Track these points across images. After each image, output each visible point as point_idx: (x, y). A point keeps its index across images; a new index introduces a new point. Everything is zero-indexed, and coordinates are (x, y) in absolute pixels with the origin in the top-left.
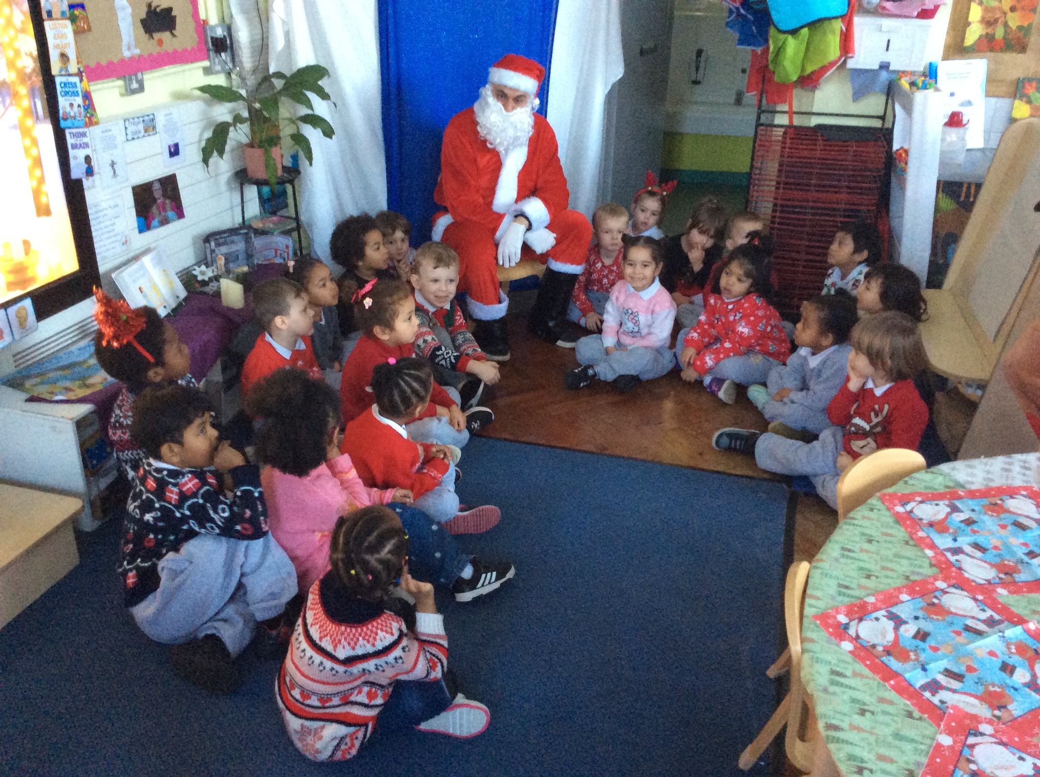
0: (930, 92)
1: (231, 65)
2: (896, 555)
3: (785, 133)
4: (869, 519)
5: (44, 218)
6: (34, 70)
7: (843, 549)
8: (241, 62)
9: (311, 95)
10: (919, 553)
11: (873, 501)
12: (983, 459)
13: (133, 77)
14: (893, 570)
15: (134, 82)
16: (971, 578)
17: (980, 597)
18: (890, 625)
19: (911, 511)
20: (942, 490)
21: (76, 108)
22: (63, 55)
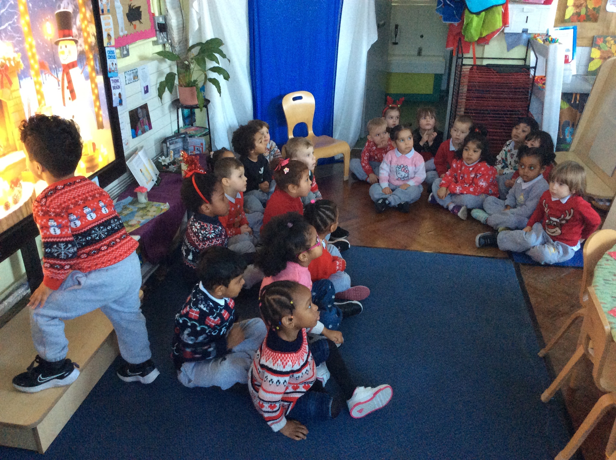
0: (557, 44)
1: (166, 40)
4: (609, 265)
5: (101, 130)
6: (95, 44)
7: (604, 280)
8: (173, 38)
9: (217, 55)
11: (606, 256)
13: (125, 47)
15: (125, 50)
21: (114, 66)
22: (109, 35)
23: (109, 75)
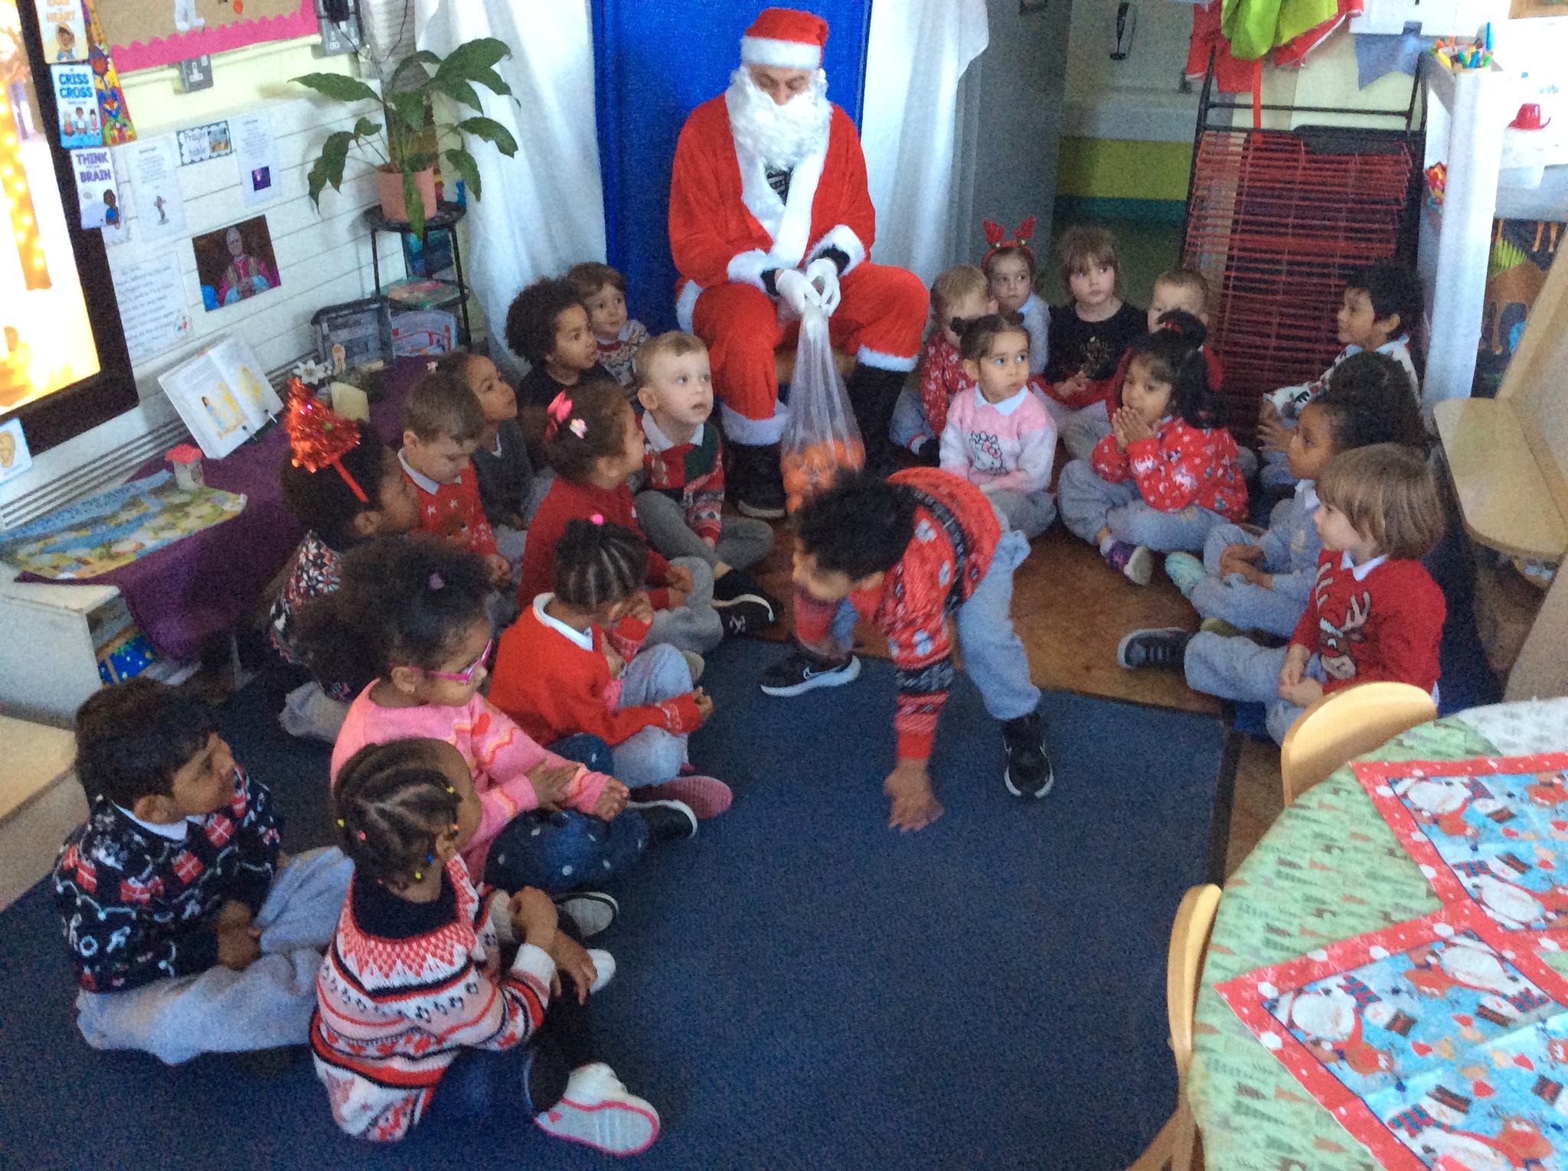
0: (1484, 72)
1: (356, 41)
2: (1373, 875)
3: (1247, 141)
4: (1332, 808)
5: (38, 292)
6: (15, 57)
7: (1282, 862)
8: (372, 36)
9: (478, 87)
10: (1412, 872)
11: (1342, 777)
12: (1536, 703)
13: (194, 64)
14: (1361, 902)
15: (195, 71)
16: (1499, 918)
17: (1509, 955)
18: (1351, 1001)
19: (1405, 795)
20: (1459, 756)
21: (86, 116)
22: (63, 31)
23: (66, 142)
